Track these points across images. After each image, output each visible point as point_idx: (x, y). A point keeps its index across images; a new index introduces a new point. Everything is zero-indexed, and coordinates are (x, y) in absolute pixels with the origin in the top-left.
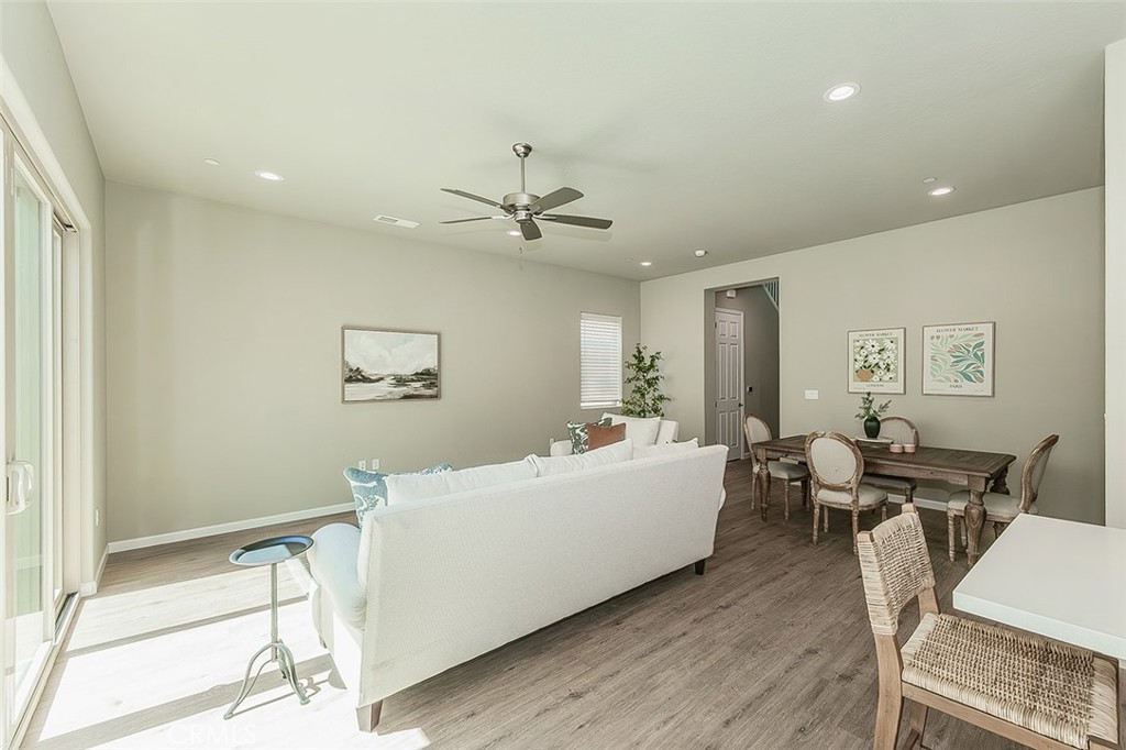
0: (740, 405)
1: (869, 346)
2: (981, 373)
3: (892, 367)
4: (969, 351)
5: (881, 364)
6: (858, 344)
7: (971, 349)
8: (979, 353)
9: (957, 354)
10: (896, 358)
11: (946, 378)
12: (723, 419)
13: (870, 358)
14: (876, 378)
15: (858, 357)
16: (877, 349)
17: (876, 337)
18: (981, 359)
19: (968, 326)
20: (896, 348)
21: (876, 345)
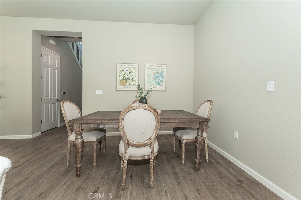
0: (58, 100)
1: (125, 70)
2: (163, 82)
3: (134, 80)
4: (159, 74)
5: (130, 78)
6: (121, 69)
7: (160, 74)
8: (162, 75)
9: (156, 75)
10: (136, 76)
11: (152, 84)
12: (47, 107)
13: (126, 76)
14: (128, 84)
15: (121, 75)
16: (128, 72)
17: (128, 66)
18: (162, 77)
19: (159, 65)
20: (136, 72)
21: (128, 70)
